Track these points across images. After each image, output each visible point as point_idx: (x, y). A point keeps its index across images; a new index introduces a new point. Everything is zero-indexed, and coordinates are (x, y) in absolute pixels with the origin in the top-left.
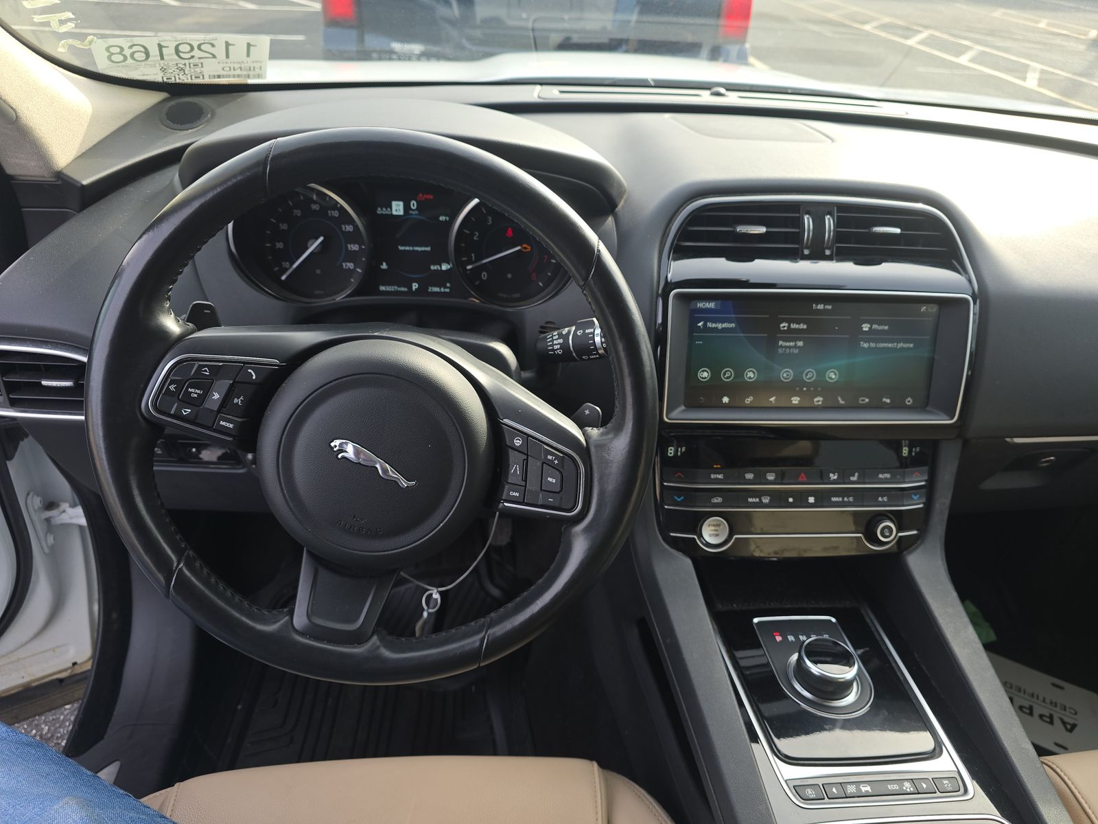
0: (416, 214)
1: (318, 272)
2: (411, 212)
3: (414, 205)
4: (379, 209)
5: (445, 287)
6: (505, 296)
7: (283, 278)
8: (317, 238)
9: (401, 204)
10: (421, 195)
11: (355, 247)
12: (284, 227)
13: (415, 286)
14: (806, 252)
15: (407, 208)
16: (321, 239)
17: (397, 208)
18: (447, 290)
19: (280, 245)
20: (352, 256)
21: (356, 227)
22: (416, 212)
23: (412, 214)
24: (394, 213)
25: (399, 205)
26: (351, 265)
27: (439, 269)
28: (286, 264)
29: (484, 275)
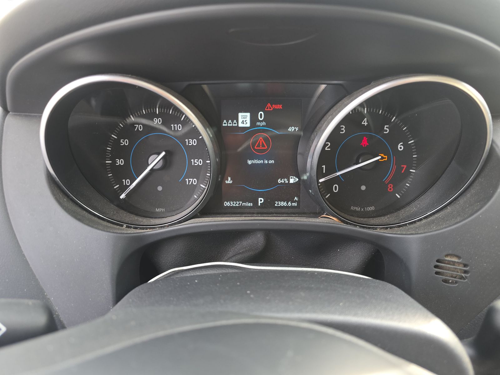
0: (263, 126)
1: (160, 188)
2: (258, 123)
3: (261, 115)
4: (225, 121)
5: (293, 201)
6: (358, 209)
7: (123, 196)
8: (159, 154)
9: (248, 115)
10: (269, 105)
11: (198, 162)
12: (125, 142)
13: (261, 201)
15: (254, 120)
16: (163, 153)
17: (244, 120)
18: (295, 204)
19: (120, 162)
20: (196, 172)
21: (201, 142)
22: (264, 123)
23: (259, 126)
24: (241, 125)
25: (245, 117)
26: (194, 181)
27: (287, 182)
28: (126, 182)
29: (336, 188)
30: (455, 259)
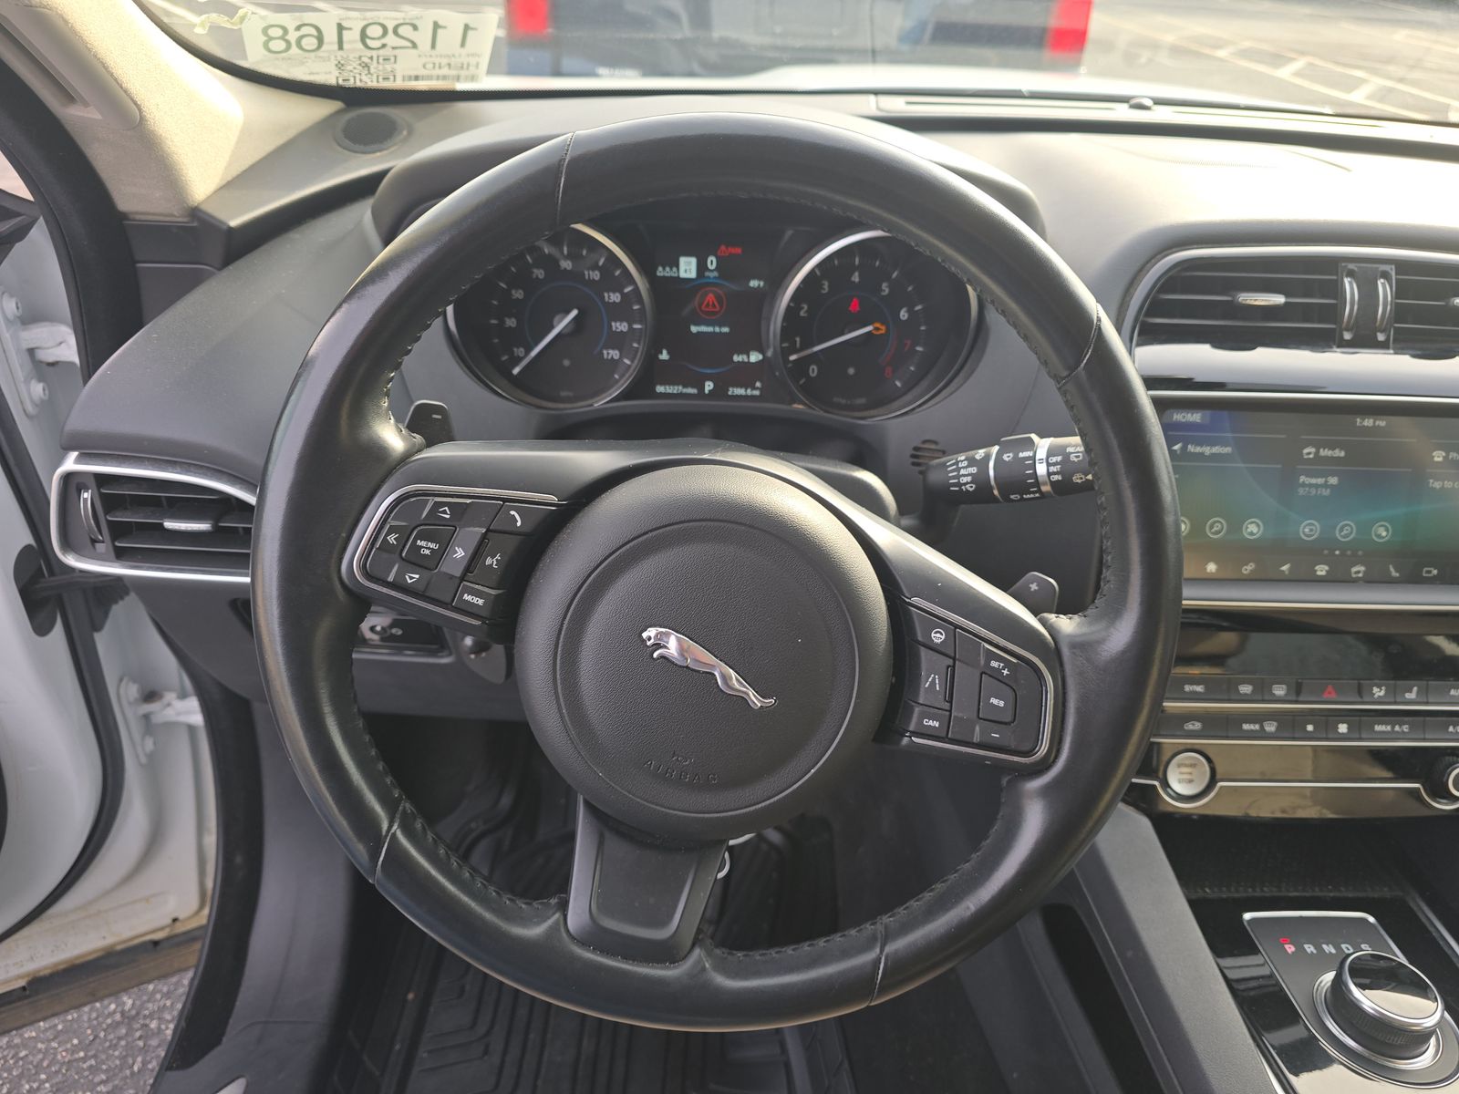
0: (715, 278)
1: (566, 363)
2: (707, 274)
3: (712, 262)
4: (660, 269)
5: (754, 388)
6: (843, 401)
7: (516, 371)
8: (568, 312)
9: (693, 261)
10: (723, 247)
11: (622, 327)
12: (518, 294)
13: (709, 386)
14: (1347, 336)
15: (702, 267)
16: (574, 313)
17: (688, 268)
18: (757, 393)
19: (511, 322)
20: (618, 341)
21: (637, 289)
22: (716, 274)
23: (709, 277)
24: (683, 275)
25: (690, 263)
26: (615, 354)
27: (746, 360)
28: (520, 351)
29: (813, 371)
30: (933, 447)
